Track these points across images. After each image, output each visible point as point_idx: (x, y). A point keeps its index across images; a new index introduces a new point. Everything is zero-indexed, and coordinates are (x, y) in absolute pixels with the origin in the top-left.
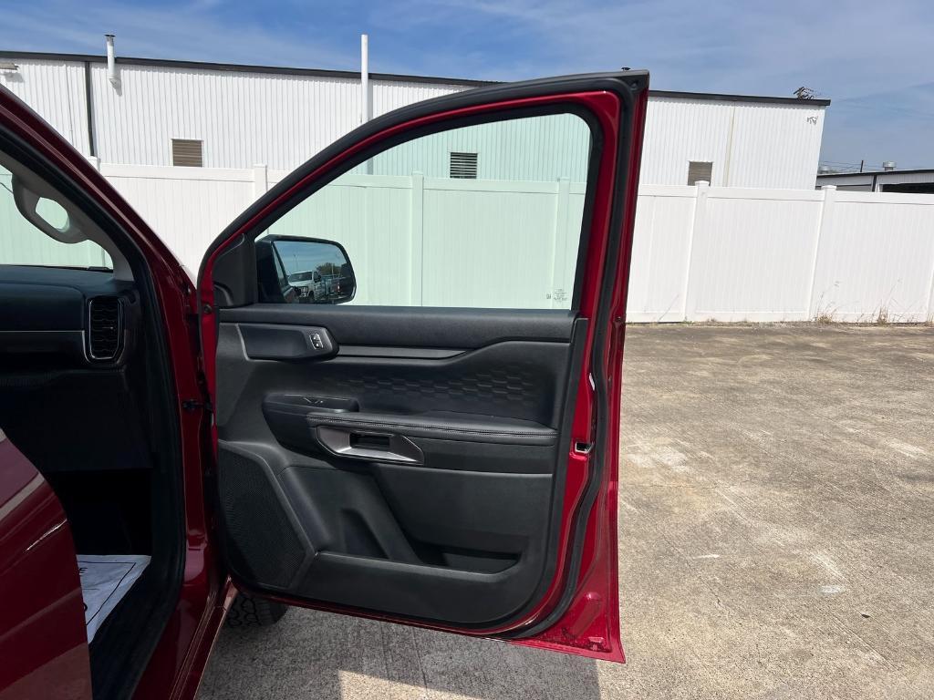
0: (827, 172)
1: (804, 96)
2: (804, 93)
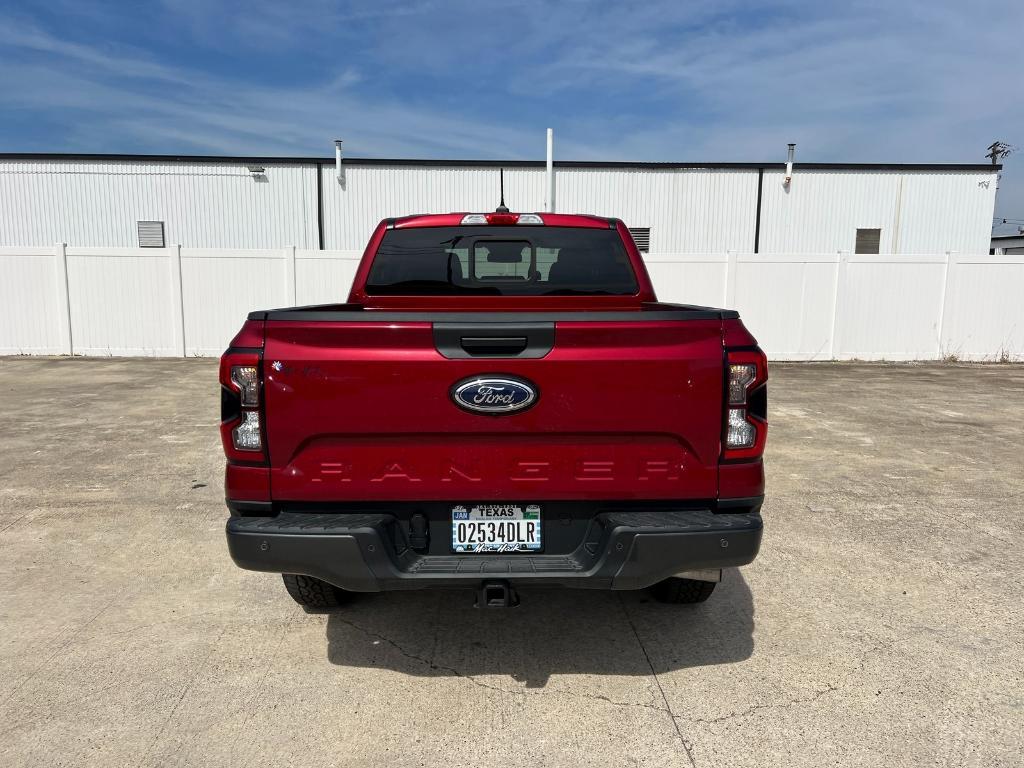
1: (999, 152)
2: (999, 148)
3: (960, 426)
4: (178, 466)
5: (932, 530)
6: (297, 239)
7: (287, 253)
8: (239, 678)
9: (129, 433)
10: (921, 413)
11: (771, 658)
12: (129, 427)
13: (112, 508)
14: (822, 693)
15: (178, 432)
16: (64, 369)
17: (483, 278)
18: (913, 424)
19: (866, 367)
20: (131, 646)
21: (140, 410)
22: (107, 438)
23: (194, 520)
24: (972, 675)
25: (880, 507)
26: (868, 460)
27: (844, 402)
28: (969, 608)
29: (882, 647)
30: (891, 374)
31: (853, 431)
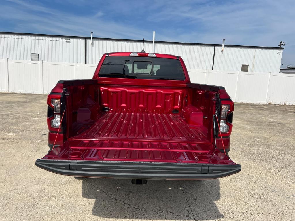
0: (289, 68)
1: (282, 44)
2: (282, 43)
3: (275, 124)
4: (38, 128)
5: (272, 157)
6: (78, 60)
7: (75, 64)
8: (51, 202)
9: (24, 117)
10: (263, 119)
11: (226, 200)
12: (24, 115)
13: (16, 141)
14: (244, 213)
15: (39, 117)
16: (6, 96)
17: (136, 73)
18: (262, 123)
19: (245, 105)
20: (17, 189)
21: (28, 110)
22: (17, 118)
23: (41, 146)
24: (291, 208)
25: (255, 149)
26: (250, 134)
27: (240, 115)
28: (287, 184)
29: (261, 197)
30: (253, 107)
31: (243, 124)
